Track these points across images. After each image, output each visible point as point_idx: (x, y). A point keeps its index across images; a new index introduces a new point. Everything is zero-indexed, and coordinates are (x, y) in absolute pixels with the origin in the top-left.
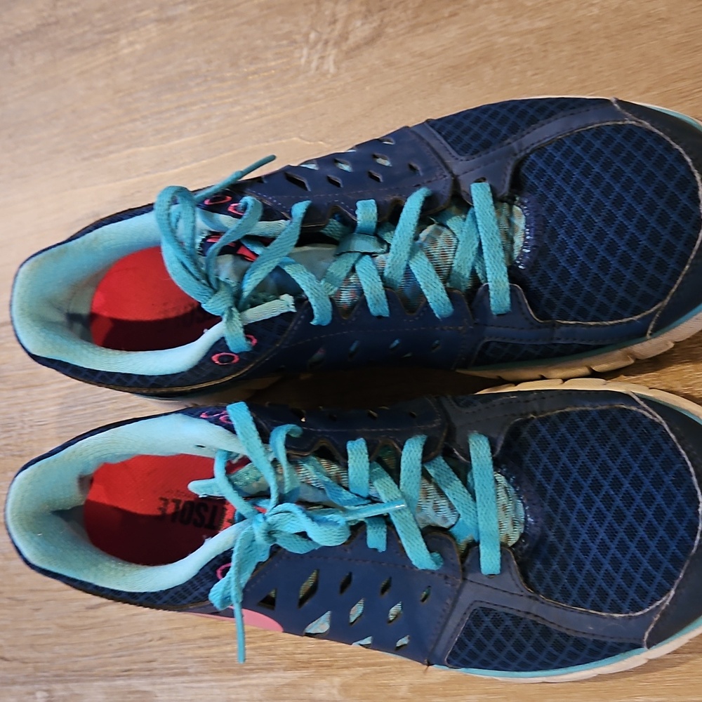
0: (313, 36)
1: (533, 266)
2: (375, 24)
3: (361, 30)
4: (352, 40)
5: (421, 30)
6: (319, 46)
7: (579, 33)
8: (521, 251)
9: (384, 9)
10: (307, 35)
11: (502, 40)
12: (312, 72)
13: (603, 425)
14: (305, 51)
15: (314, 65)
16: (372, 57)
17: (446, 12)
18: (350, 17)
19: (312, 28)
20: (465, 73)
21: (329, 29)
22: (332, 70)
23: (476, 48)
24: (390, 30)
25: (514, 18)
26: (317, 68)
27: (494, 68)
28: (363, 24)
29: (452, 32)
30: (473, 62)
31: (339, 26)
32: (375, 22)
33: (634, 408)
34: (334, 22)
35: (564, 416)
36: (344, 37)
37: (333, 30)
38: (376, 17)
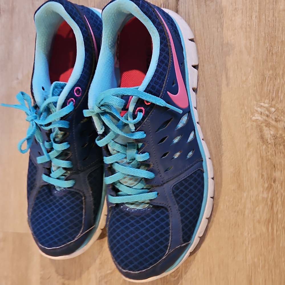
0: (273, 109)
1: (122, 211)
2: (269, 140)
3: (269, 133)
4: (265, 129)
5: (260, 161)
6: (267, 112)
7: (238, 226)
8: (128, 207)
9: (275, 145)
10: (274, 106)
11: (245, 195)
12: (256, 108)
13: (76, 222)
14: (266, 105)
15: (259, 109)
16: (255, 138)
17: (265, 174)
18: (277, 129)
19: (277, 110)
20: (235, 178)
21: (273, 118)
22: (254, 118)
23: (245, 184)
24: (264, 147)
25: (253, 202)
26: (257, 111)
27: (234, 190)
28: (271, 134)
29: (255, 175)
30: (239, 182)
31: (273, 123)
32: (271, 141)
33: (81, 232)
34: (276, 121)
35: (82, 209)
36: (268, 125)
37: (273, 120)
38: (273, 141)
